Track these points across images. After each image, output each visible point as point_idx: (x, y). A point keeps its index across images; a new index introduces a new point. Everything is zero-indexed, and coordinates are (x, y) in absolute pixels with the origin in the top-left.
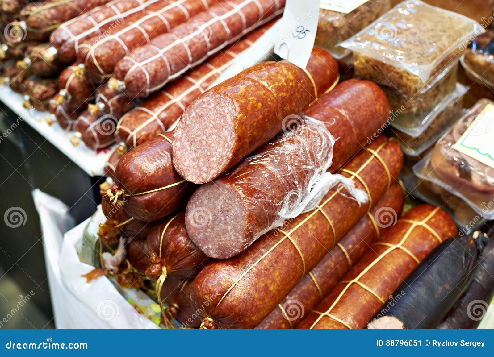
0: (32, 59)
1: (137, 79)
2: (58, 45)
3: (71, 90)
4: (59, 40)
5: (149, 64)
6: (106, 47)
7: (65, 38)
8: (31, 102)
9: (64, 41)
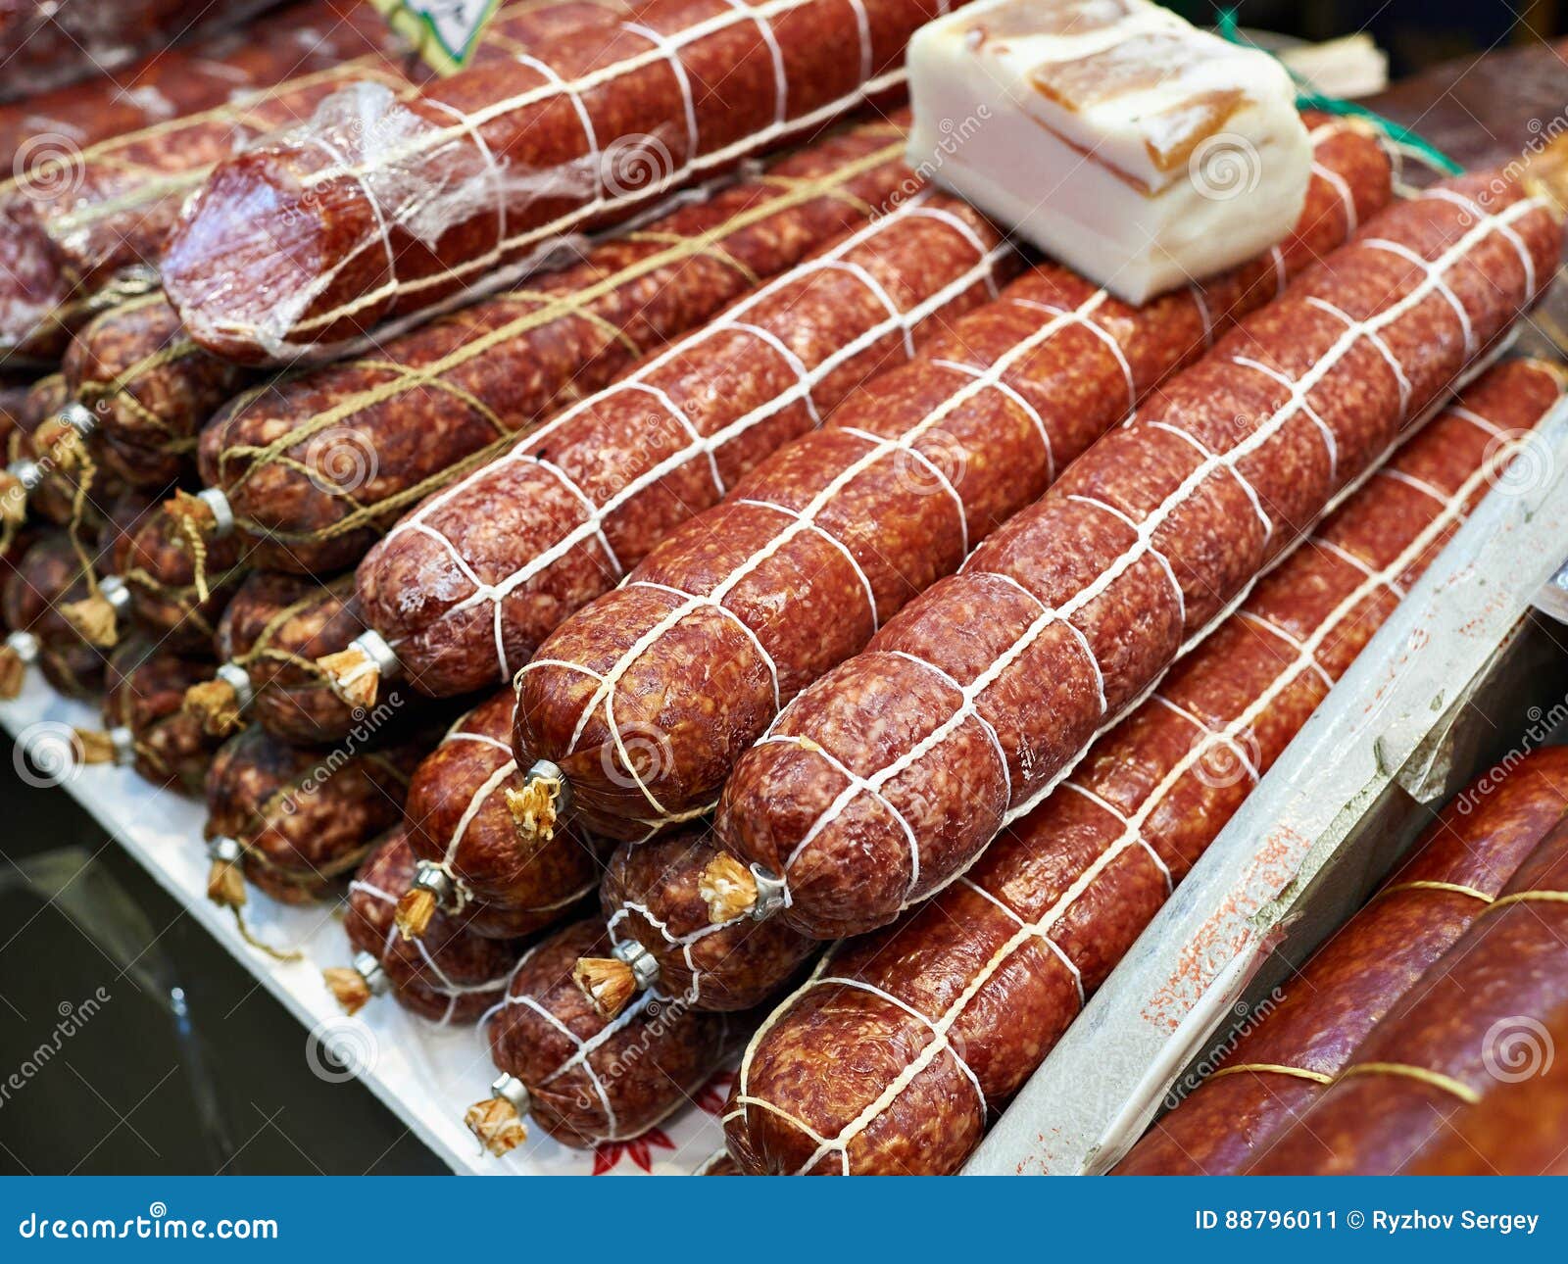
0: (259, 669)
1: (861, 868)
2: (405, 628)
3: (475, 862)
4: (410, 602)
5: (918, 779)
6: (678, 673)
7: (442, 591)
8: (247, 866)
9: (434, 606)
